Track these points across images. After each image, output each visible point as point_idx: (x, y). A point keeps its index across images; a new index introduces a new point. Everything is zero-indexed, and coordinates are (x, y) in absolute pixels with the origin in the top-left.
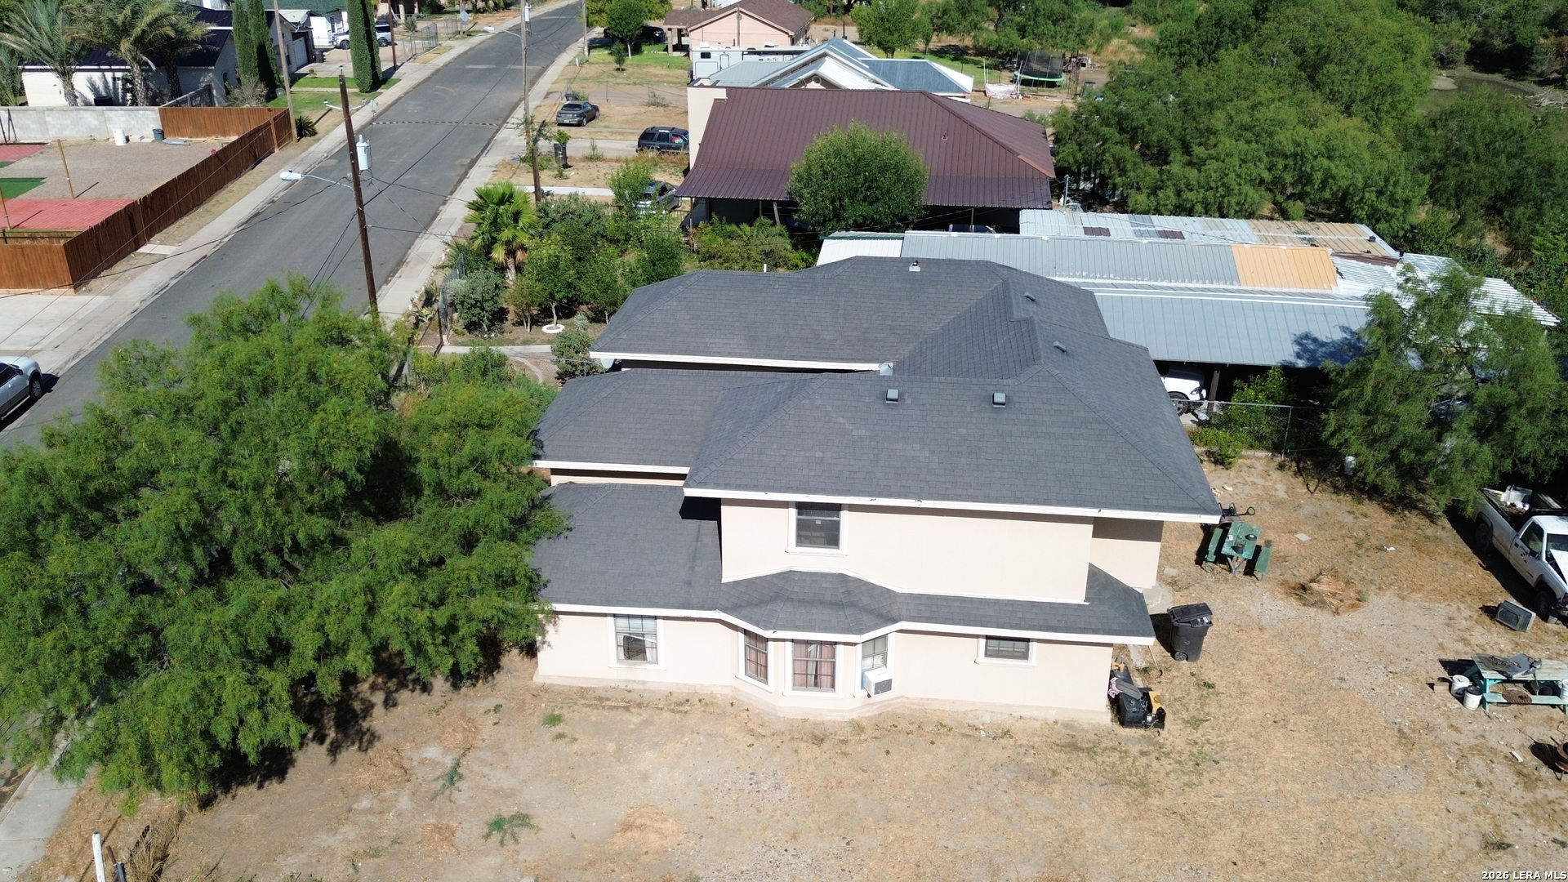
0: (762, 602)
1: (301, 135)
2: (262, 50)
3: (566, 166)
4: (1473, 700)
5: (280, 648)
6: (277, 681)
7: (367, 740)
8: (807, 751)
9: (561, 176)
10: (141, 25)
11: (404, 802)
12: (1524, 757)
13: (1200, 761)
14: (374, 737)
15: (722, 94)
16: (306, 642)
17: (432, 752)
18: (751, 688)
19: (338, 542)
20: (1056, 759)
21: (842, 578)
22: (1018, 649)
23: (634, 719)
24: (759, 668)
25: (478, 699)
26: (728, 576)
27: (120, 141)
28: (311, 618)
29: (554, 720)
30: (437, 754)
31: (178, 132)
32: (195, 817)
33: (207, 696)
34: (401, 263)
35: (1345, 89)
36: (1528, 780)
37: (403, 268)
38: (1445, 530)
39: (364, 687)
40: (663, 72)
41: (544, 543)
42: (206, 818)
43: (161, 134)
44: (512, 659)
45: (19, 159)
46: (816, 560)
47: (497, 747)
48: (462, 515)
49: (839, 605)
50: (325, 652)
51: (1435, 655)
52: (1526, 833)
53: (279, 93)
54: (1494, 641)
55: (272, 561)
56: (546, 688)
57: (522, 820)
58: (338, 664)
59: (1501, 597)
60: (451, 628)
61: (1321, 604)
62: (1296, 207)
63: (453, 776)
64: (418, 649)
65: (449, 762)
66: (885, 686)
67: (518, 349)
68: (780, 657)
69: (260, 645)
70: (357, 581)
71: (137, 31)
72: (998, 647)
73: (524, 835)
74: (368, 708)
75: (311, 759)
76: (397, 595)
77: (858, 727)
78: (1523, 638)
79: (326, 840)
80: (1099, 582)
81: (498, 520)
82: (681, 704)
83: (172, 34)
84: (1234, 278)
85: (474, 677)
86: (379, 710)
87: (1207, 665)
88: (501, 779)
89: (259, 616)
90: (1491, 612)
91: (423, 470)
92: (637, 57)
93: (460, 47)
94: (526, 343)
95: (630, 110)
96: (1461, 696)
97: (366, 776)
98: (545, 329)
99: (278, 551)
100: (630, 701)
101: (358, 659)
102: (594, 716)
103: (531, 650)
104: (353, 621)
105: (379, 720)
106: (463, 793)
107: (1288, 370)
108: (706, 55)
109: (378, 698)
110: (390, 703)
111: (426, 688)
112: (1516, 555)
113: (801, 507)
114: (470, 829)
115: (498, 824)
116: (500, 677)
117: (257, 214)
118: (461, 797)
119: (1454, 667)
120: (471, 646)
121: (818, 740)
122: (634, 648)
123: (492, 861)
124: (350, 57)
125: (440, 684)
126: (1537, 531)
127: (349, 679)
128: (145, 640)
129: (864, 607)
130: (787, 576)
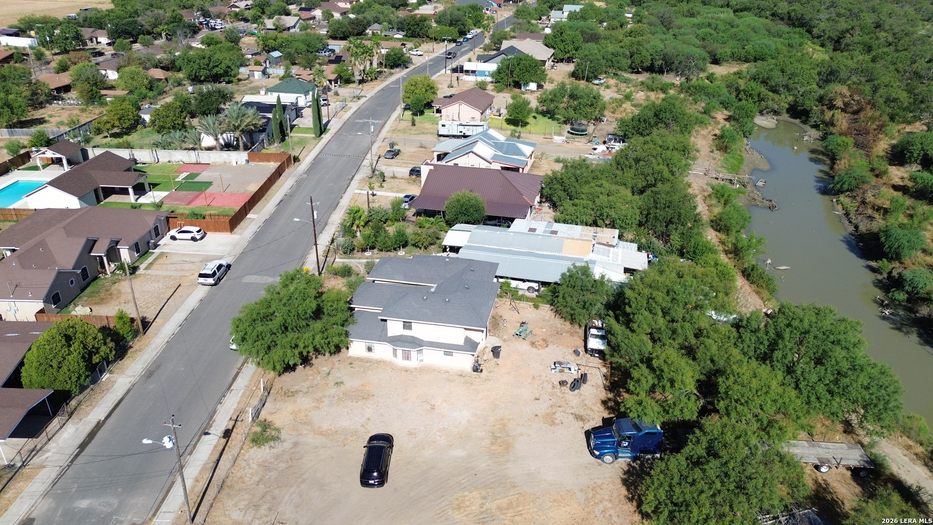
0: (395, 341)
1: (294, 162)
2: (281, 123)
3: (384, 181)
4: (554, 371)
5: (297, 346)
6: (296, 352)
7: (311, 365)
8: (403, 373)
9: (381, 186)
10: (243, 126)
11: (319, 378)
13: (486, 380)
14: (313, 364)
15: (432, 167)
16: (301, 345)
17: (325, 369)
19: (308, 325)
21: (413, 337)
22: (451, 354)
23: (368, 365)
24: (395, 355)
25: (336, 358)
26: (389, 335)
27: (234, 164)
28: (302, 341)
29: (351, 364)
30: (326, 369)
31: (254, 160)
32: (277, 378)
33: (285, 354)
34: (326, 224)
37: (327, 227)
39: (311, 354)
40: (430, 127)
41: (351, 325)
42: (280, 378)
43: (248, 161)
44: (344, 350)
45: (203, 171)
46: (407, 333)
47: (338, 368)
48: (333, 320)
49: (410, 343)
50: (304, 347)
53: (287, 138)
54: (571, 358)
55: (295, 329)
56: (350, 357)
57: (342, 383)
58: (307, 349)
60: (329, 343)
61: (536, 347)
63: (329, 374)
64: (322, 347)
65: (328, 371)
66: (422, 360)
67: (357, 260)
68: (399, 352)
69: (293, 345)
70: (311, 334)
71: (241, 128)
72: (446, 354)
73: (342, 386)
74: (312, 359)
75: (300, 368)
76: (318, 337)
77: (416, 369)
78: (579, 358)
79: (303, 384)
80: (468, 340)
81: (339, 322)
82: (379, 362)
83: (253, 128)
85: (335, 353)
86: (314, 359)
87: (499, 361)
88: (339, 375)
89: (294, 340)
91: (325, 310)
92: (422, 117)
93: (354, 106)
94: (360, 258)
95: (413, 149)
96: (551, 370)
97: (311, 372)
98: (366, 253)
99: (296, 327)
100: (368, 361)
101: (311, 349)
102: (360, 363)
103: (348, 348)
104: (310, 342)
105: (314, 361)
106: (330, 377)
108: (443, 126)
109: (314, 356)
110: (316, 358)
111: (324, 355)
113: (404, 322)
114: (331, 384)
115: (337, 383)
116: (341, 354)
117: (281, 201)
118: (330, 378)
119: (554, 364)
120: (333, 347)
122: (370, 349)
123: (335, 390)
124: (311, 114)
125: (327, 354)
126: (589, 333)
127: (308, 352)
128: (273, 343)
129: (416, 343)
130: (401, 336)
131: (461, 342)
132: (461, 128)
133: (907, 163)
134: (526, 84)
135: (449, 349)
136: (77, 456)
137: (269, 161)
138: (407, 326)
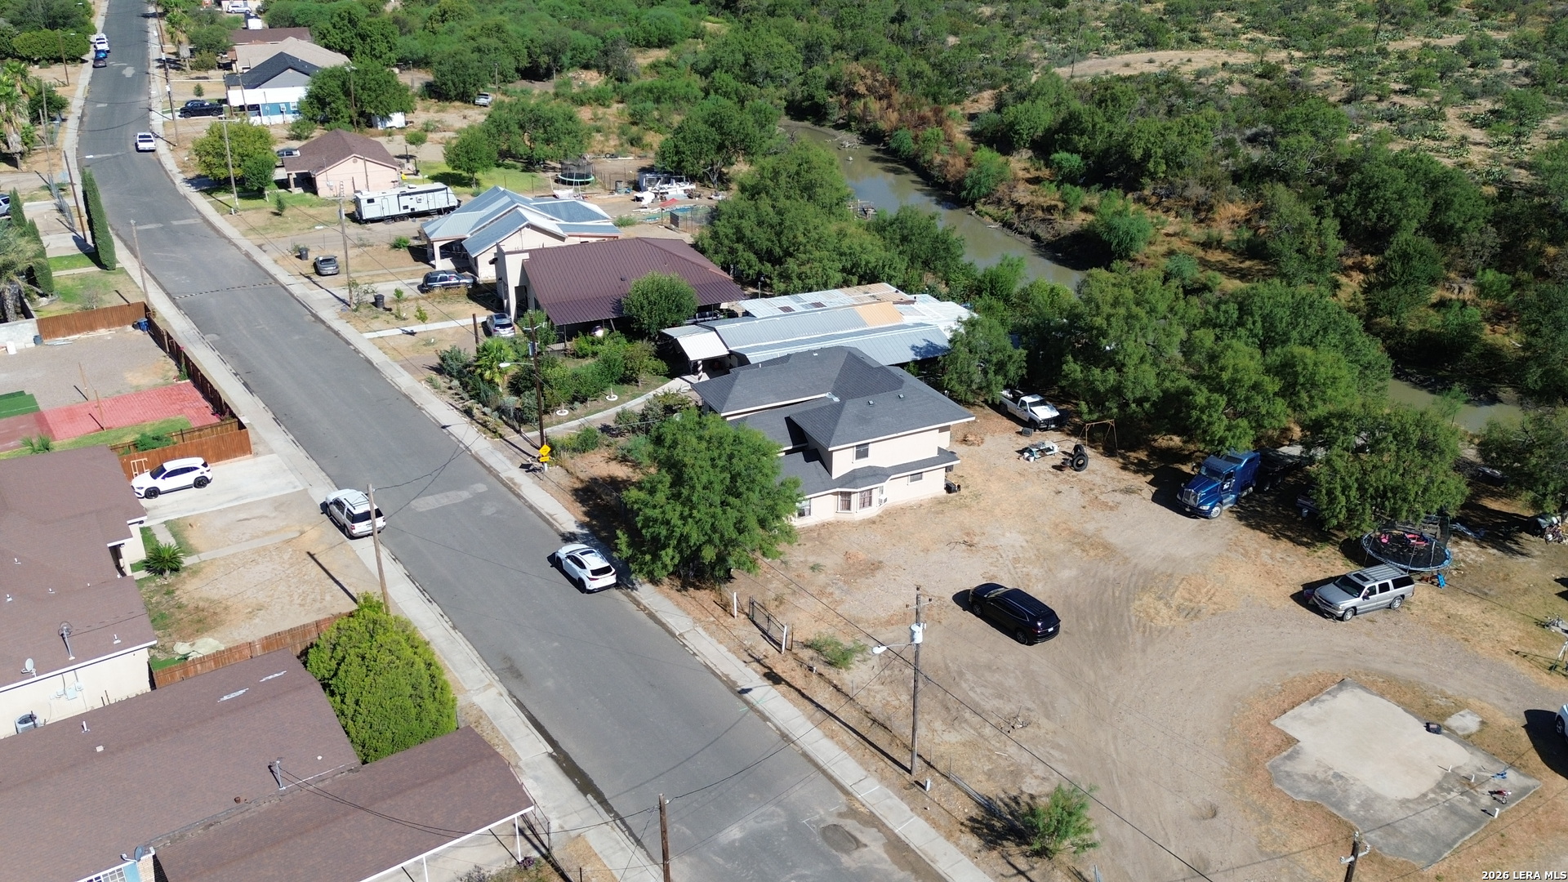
0: (847, 482)
4: (1032, 459)
9: (401, 318)
12: (1052, 470)
13: (977, 496)
15: (526, 256)
18: (845, 516)
20: (940, 507)
21: (870, 467)
22: (917, 477)
24: (848, 505)
26: (835, 476)
27: (12, 351)
31: (54, 334)
35: (827, 201)
36: (1057, 476)
37: (415, 399)
38: (988, 410)
43: (36, 340)
46: (863, 463)
49: (872, 476)
51: (1013, 450)
52: (1063, 488)
54: (1025, 442)
57: (818, 565)
59: (1021, 429)
61: (973, 444)
62: (855, 279)
63: (784, 563)
66: (885, 500)
68: (855, 499)
72: (915, 477)
73: (823, 568)
77: (879, 517)
78: (1032, 438)
84: (865, 324)
90: (1020, 433)
96: (1028, 459)
98: (558, 413)
107: (915, 362)
108: (370, 201)
112: (1019, 413)
113: (857, 446)
114: (806, 571)
119: (1022, 452)
121: (874, 522)
122: (801, 512)
123: (823, 576)
126: (1024, 403)
129: (878, 475)
130: (854, 471)
131: (935, 454)
132: (405, 200)
133: (1014, 149)
134: (386, 117)
135: (914, 470)
136: (602, 801)
137: (92, 328)
138: (862, 453)
